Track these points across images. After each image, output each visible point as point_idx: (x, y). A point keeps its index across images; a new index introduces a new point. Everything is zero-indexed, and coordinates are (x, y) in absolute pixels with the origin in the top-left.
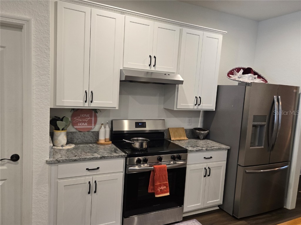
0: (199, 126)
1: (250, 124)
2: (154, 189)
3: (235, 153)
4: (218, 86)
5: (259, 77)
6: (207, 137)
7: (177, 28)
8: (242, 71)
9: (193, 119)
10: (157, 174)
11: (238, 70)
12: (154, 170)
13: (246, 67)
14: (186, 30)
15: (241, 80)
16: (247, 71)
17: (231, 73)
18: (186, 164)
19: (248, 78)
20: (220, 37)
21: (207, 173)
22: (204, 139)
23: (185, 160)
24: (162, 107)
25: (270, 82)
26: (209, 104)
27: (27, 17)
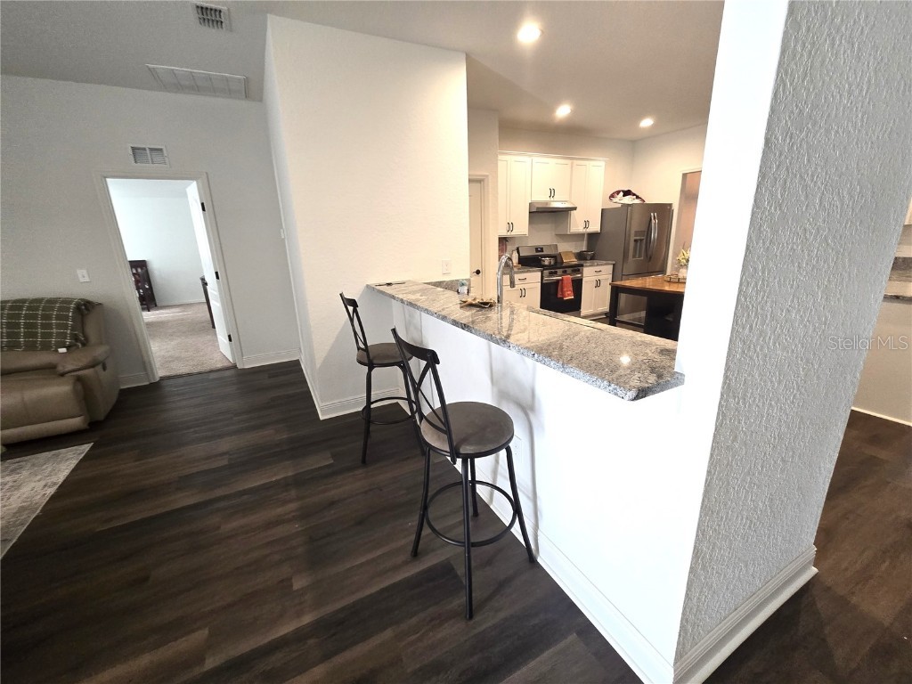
0: (584, 249)
1: (633, 238)
2: (562, 294)
3: (619, 267)
4: (602, 210)
5: (638, 197)
6: (593, 258)
7: (569, 162)
8: (621, 194)
9: (579, 243)
10: (565, 282)
11: (618, 192)
12: (562, 280)
13: (626, 189)
14: (576, 162)
15: (622, 202)
16: (627, 193)
17: (612, 196)
18: (582, 276)
19: (628, 200)
20: (602, 164)
21: (598, 284)
22: (591, 259)
23: (582, 273)
24: (554, 233)
25: (647, 202)
26: (595, 227)
27: (487, 174)
